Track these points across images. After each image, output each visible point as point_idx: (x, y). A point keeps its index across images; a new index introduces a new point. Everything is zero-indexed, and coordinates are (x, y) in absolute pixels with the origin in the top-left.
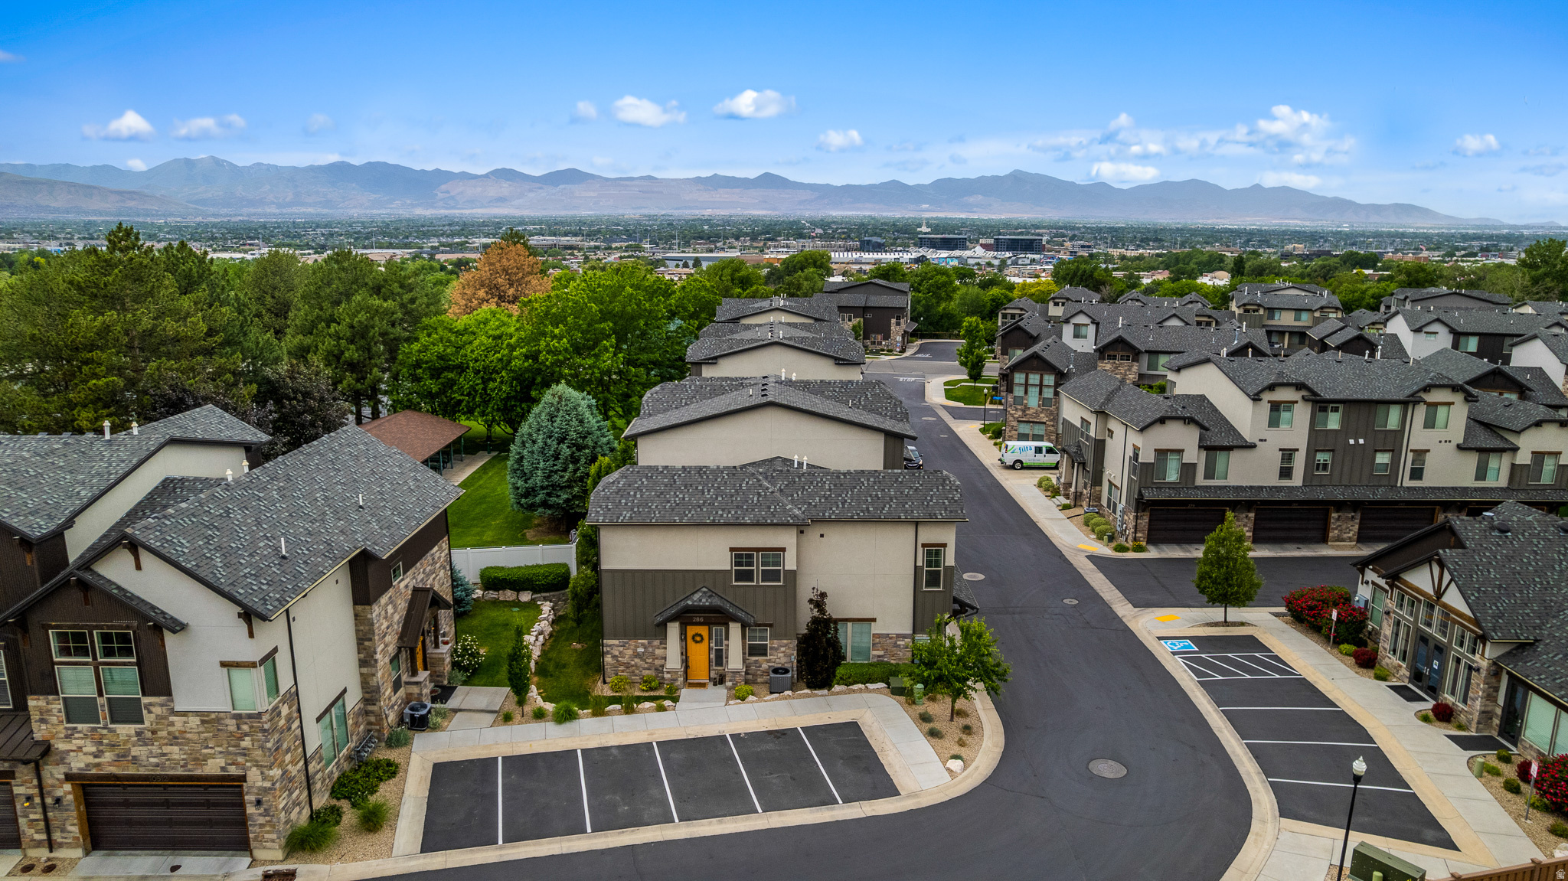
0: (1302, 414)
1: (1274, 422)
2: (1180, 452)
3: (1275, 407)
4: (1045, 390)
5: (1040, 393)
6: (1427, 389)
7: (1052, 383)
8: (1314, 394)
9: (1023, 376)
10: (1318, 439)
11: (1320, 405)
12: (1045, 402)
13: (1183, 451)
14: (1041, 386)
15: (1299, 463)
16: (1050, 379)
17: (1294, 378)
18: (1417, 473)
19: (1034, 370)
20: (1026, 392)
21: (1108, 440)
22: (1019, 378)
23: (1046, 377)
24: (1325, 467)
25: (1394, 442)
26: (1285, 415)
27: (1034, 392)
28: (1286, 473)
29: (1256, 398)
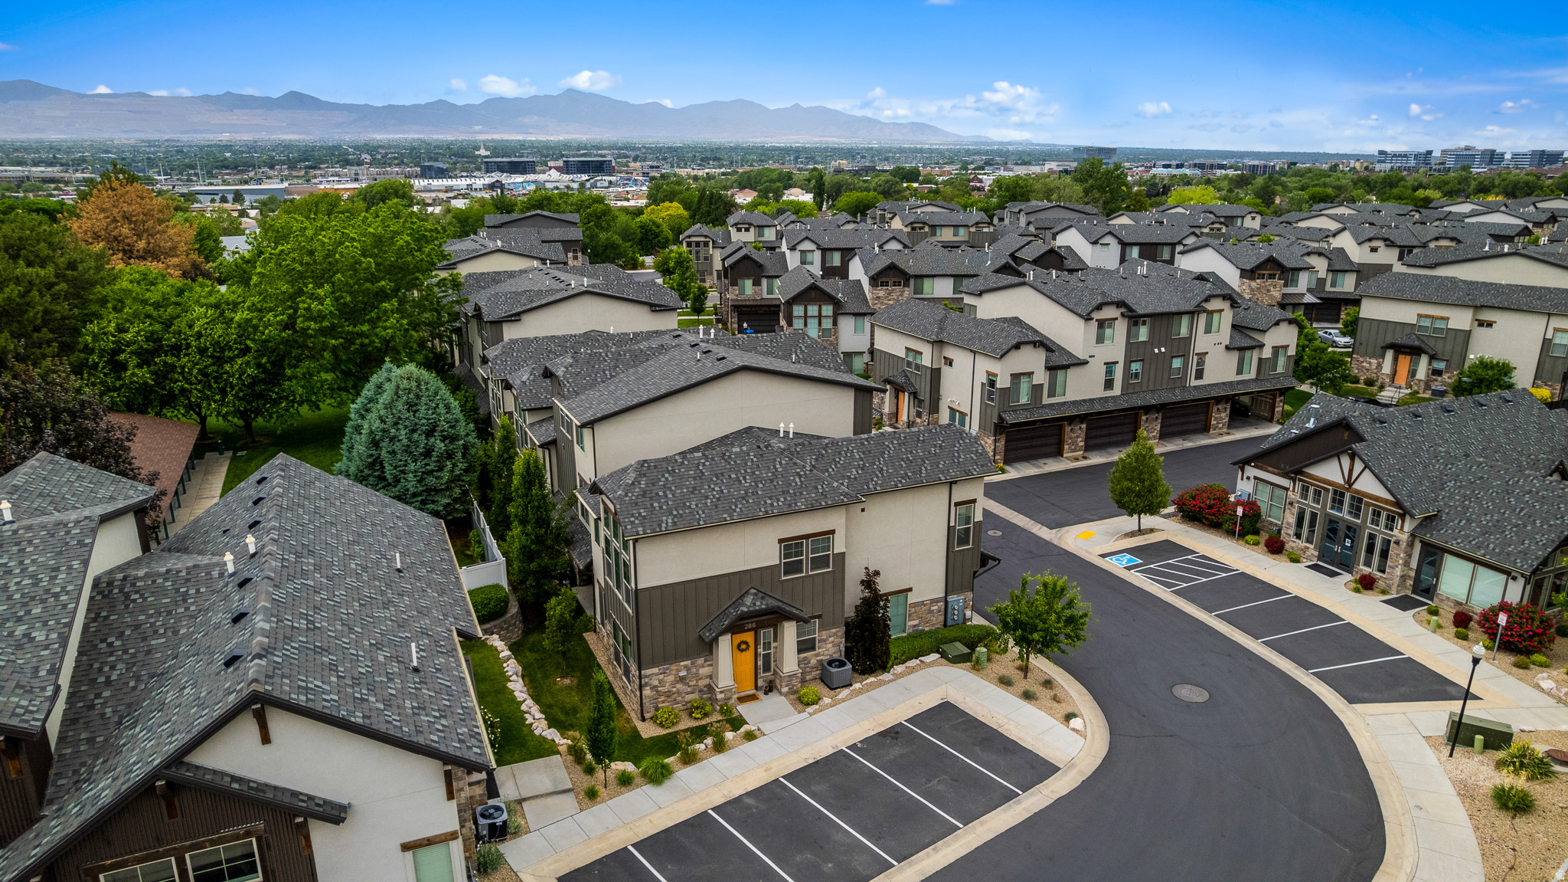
0: (1121, 328)
1: (1100, 339)
2: (1030, 374)
3: (1101, 324)
4: (824, 321)
5: (820, 324)
6: (1207, 300)
7: (830, 313)
8: (1130, 309)
9: (802, 308)
10: (1133, 351)
11: (1134, 319)
12: (825, 332)
13: (1033, 373)
14: (820, 317)
15: (1119, 371)
16: (828, 310)
17: (1116, 296)
18: (1199, 375)
19: (812, 301)
20: (806, 325)
21: (945, 369)
22: (798, 310)
23: (824, 308)
24: (1136, 375)
25: (1183, 348)
26: (1108, 332)
27: (813, 324)
28: (1109, 384)
29: (1088, 319)
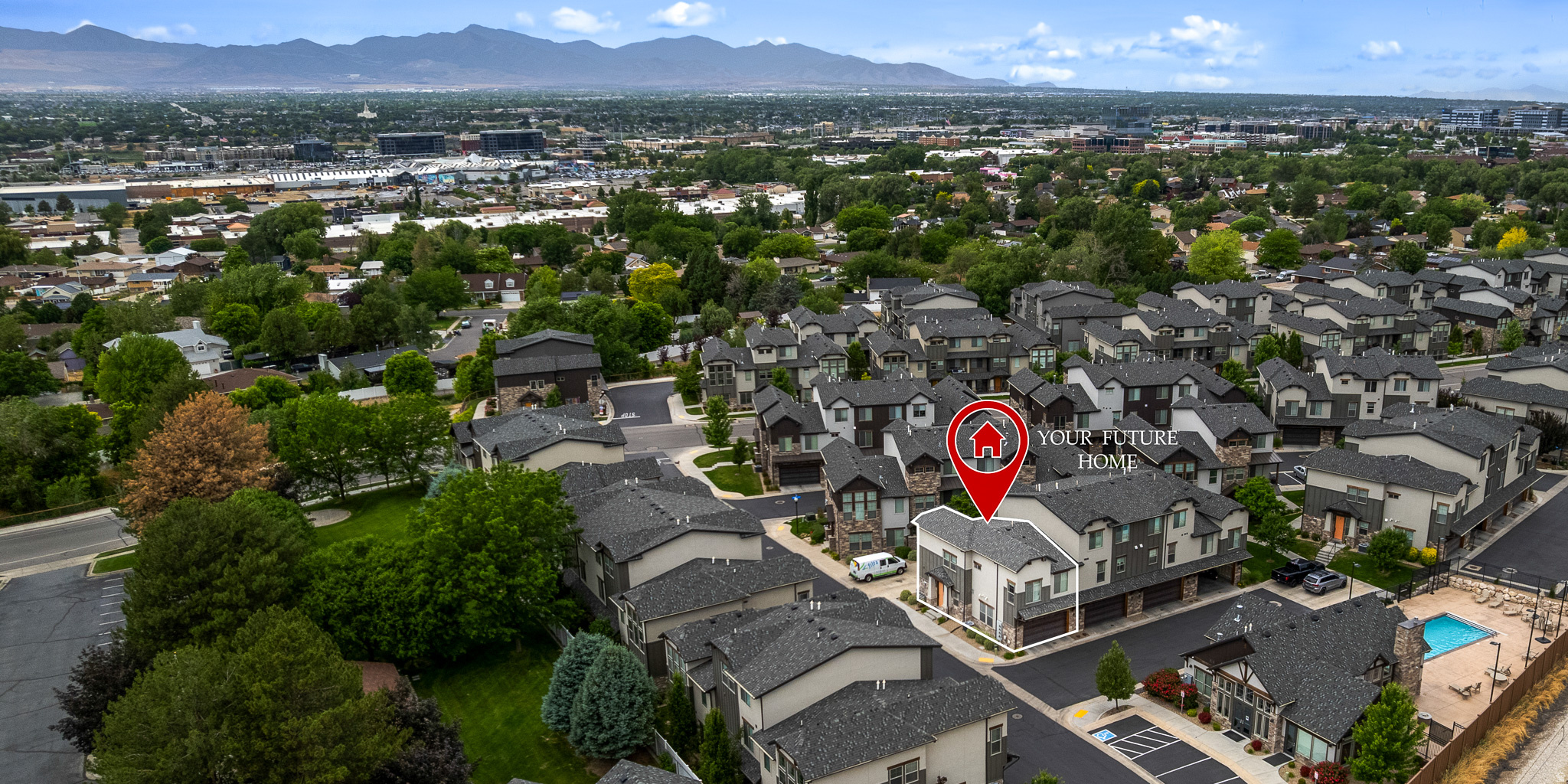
0: (1107, 537)
1: (1092, 546)
2: (1040, 580)
3: (1092, 535)
4: (869, 504)
5: (866, 508)
6: (1174, 504)
7: (874, 498)
8: (1115, 522)
9: (850, 495)
10: (1118, 550)
11: (1116, 528)
12: (870, 515)
13: (1042, 579)
14: (866, 502)
15: (1108, 567)
16: (872, 496)
17: (1102, 513)
18: (1171, 559)
19: (859, 490)
20: (854, 509)
21: (975, 571)
22: (847, 498)
23: (869, 494)
24: (1122, 567)
25: (1158, 541)
26: (1098, 539)
27: (860, 508)
28: (1101, 577)
29: (1081, 533)
